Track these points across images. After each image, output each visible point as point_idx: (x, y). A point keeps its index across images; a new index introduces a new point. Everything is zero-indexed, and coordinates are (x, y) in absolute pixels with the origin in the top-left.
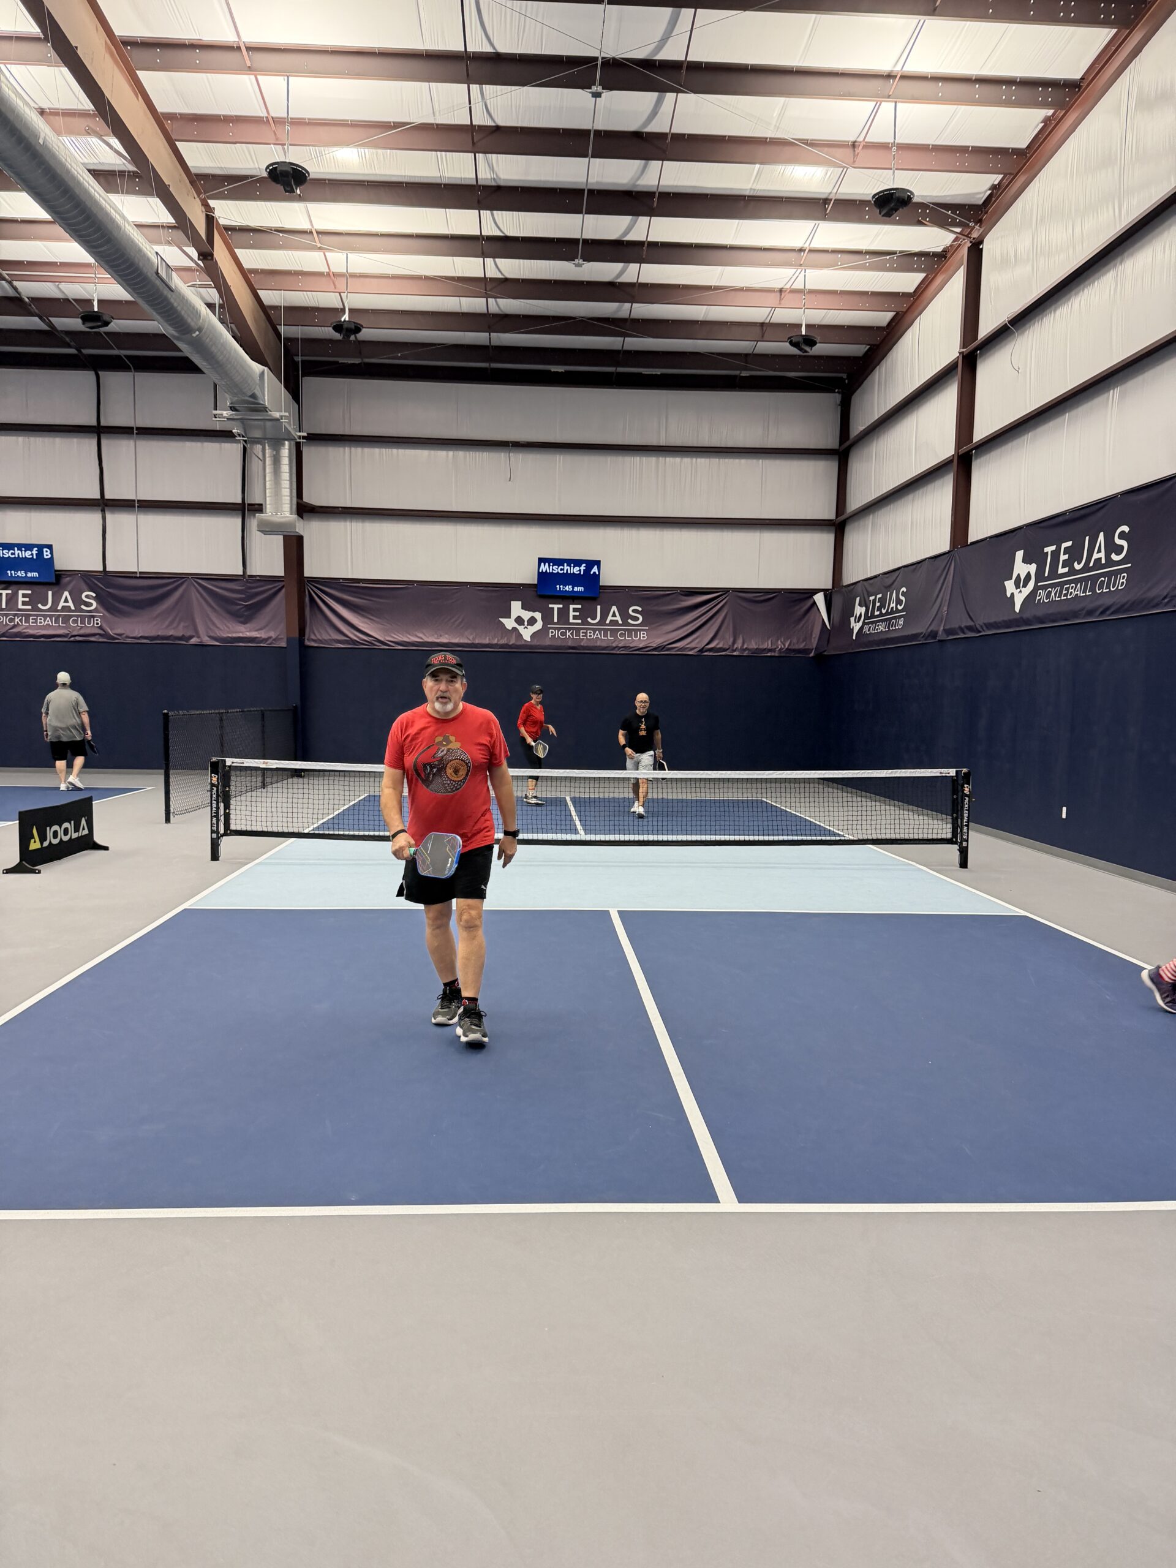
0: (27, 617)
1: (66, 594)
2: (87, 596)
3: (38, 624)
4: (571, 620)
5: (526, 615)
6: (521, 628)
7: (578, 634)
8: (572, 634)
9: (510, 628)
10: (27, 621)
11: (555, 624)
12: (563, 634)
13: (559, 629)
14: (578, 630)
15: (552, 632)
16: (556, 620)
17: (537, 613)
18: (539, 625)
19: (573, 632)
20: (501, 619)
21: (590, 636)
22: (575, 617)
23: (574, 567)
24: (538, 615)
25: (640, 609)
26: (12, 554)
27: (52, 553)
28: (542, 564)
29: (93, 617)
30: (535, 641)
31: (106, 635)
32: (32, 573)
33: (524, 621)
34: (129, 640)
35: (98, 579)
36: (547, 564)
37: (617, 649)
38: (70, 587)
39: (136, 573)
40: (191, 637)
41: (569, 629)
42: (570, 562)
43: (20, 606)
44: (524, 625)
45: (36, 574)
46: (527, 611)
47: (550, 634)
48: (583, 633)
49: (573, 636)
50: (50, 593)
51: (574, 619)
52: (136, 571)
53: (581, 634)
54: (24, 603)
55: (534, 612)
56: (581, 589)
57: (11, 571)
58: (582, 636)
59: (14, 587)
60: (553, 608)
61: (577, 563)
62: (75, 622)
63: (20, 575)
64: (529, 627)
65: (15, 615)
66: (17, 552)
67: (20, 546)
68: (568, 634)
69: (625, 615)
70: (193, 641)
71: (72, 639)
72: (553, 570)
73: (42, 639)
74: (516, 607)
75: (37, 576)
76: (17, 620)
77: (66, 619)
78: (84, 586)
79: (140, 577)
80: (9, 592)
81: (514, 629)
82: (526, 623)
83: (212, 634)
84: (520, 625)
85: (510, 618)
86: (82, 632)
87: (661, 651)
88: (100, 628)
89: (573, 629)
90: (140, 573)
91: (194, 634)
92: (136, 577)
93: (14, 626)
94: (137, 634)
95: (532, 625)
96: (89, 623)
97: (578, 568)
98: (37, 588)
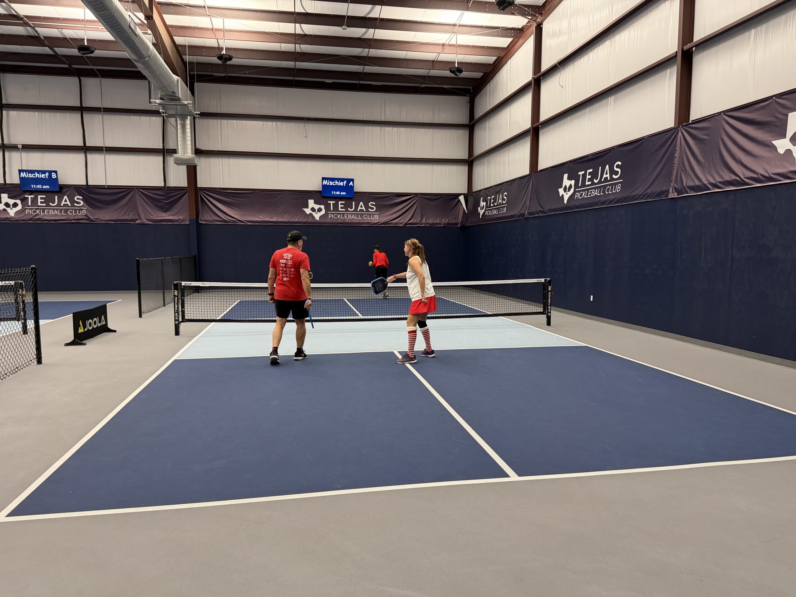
0: (44, 210)
1: (66, 197)
2: (77, 199)
3: (50, 214)
4: (340, 209)
5: (317, 207)
6: (314, 214)
7: (343, 216)
8: (340, 216)
9: (308, 214)
10: (44, 212)
11: (332, 211)
12: (336, 216)
13: (334, 214)
14: (343, 214)
15: (330, 216)
16: (332, 209)
17: (322, 205)
18: (323, 212)
19: (341, 215)
20: (303, 209)
21: (350, 217)
22: (342, 208)
23: (340, 182)
24: (322, 207)
25: (374, 203)
26: (34, 176)
27: (57, 175)
28: (324, 181)
29: (82, 210)
30: (322, 220)
31: (89, 219)
32: (46, 186)
33: (315, 210)
34: (102, 222)
35: (83, 189)
36: (326, 181)
37: (363, 224)
38: (68, 194)
39: (105, 186)
40: (137, 220)
41: (339, 214)
42: (338, 180)
43: (39, 204)
44: (316, 212)
45: (48, 187)
46: (317, 205)
47: (329, 217)
48: (346, 216)
49: (341, 217)
50: (56, 197)
51: (341, 209)
52: (105, 185)
53: (345, 216)
54: (41, 202)
55: (320, 205)
56: (345, 193)
57: (33, 185)
58: (346, 217)
59: (36, 194)
60: (330, 203)
61: (342, 180)
62: (71, 212)
63: (39, 187)
64: (318, 213)
65: (36, 209)
66: (37, 175)
67: (38, 172)
68: (338, 216)
69: (367, 207)
70: (137, 222)
71: (70, 222)
72: (330, 183)
73: (52, 222)
74: (311, 203)
75: (49, 188)
76: (38, 212)
77: (66, 211)
78: (76, 193)
79: (107, 188)
80: (33, 196)
81: (311, 214)
82: (316, 211)
83: (148, 218)
84: (313, 212)
85: (308, 208)
86: (75, 218)
87: (385, 224)
88: (86, 215)
89: (341, 214)
90: (107, 186)
91: (138, 218)
92: (105, 188)
93: (36, 215)
94: (106, 218)
95: (320, 212)
96: (79, 213)
97: (343, 183)
98: (50, 195)
